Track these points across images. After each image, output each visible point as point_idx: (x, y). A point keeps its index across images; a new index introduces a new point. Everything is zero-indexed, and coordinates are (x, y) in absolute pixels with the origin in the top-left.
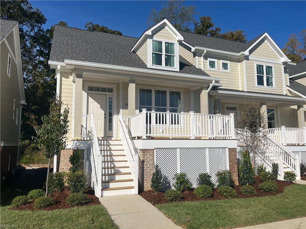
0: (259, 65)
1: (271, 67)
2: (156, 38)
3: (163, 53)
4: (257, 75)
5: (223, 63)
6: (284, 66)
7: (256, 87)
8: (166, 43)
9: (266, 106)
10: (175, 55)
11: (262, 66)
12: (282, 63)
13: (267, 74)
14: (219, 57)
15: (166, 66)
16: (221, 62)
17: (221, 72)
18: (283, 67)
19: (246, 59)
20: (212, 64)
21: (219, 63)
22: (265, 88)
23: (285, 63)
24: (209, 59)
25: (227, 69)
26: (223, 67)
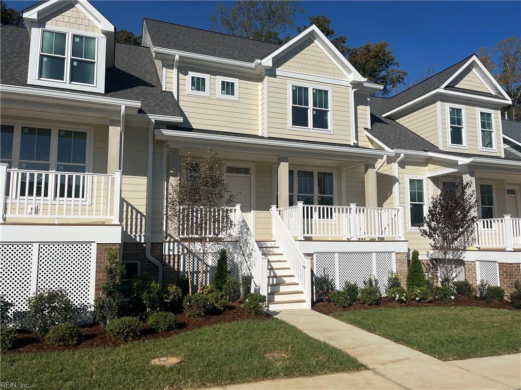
0: (299, 87)
1: (326, 92)
2: (50, 26)
3: (66, 56)
4: (293, 106)
5: (223, 83)
6: (354, 90)
7: (289, 130)
8: (74, 36)
9: (287, 163)
10: (96, 61)
11: (306, 89)
12: (350, 85)
13: (315, 105)
14: (214, 71)
15: (72, 83)
16: (219, 79)
17: (219, 99)
18: (351, 92)
19: (270, 75)
20: (199, 84)
21: (214, 82)
22: (309, 132)
23: (355, 85)
24: (192, 74)
25: (233, 94)
26: (223, 89)
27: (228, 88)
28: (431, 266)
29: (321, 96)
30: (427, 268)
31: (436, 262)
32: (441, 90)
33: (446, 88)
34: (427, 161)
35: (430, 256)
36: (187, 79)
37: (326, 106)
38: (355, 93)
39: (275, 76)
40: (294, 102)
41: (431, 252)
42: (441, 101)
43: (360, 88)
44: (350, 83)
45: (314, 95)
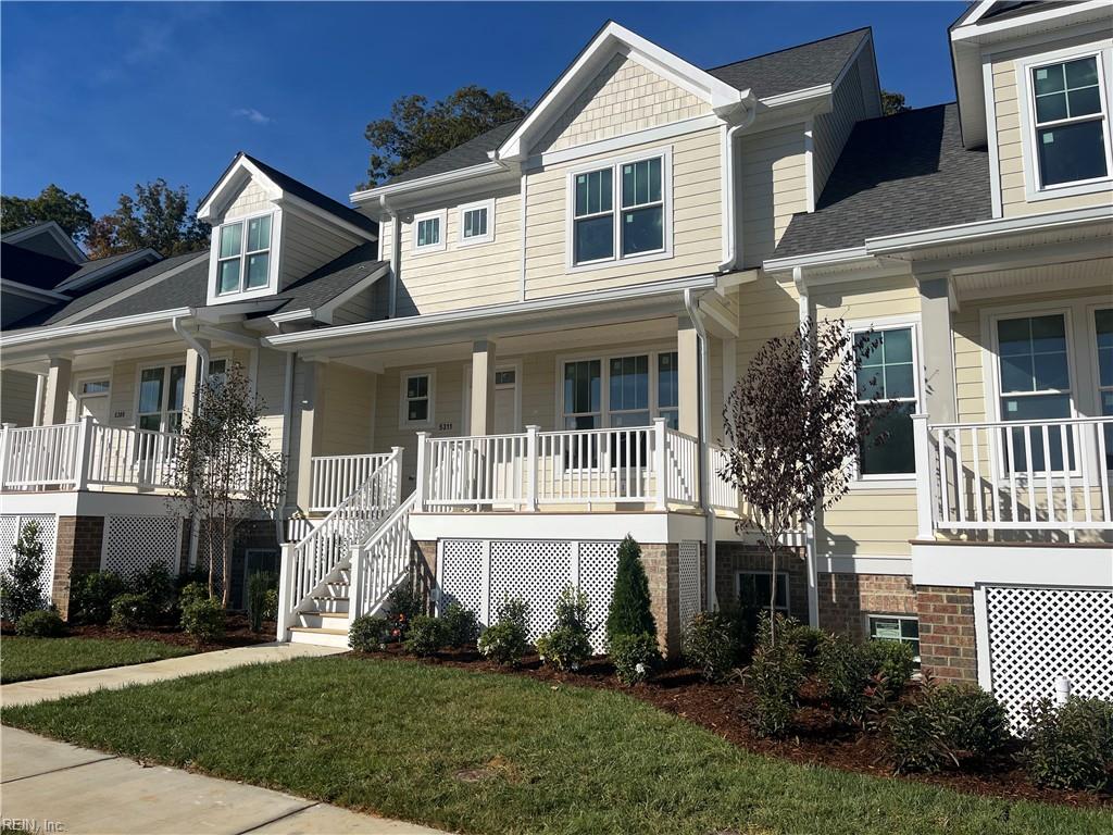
0: (591, 174)
1: (657, 162)
2: (228, 219)
4: (575, 221)
6: (734, 128)
8: (252, 221)
10: (268, 249)
11: (608, 172)
12: (722, 122)
15: (246, 290)
16: (461, 212)
17: (460, 249)
18: (726, 137)
19: (529, 172)
20: (429, 233)
22: (614, 267)
25: (484, 231)
26: (467, 227)
27: (476, 223)
29: (645, 177)
37: (656, 195)
39: (540, 169)
43: (752, 119)
44: (720, 117)
45: (626, 178)
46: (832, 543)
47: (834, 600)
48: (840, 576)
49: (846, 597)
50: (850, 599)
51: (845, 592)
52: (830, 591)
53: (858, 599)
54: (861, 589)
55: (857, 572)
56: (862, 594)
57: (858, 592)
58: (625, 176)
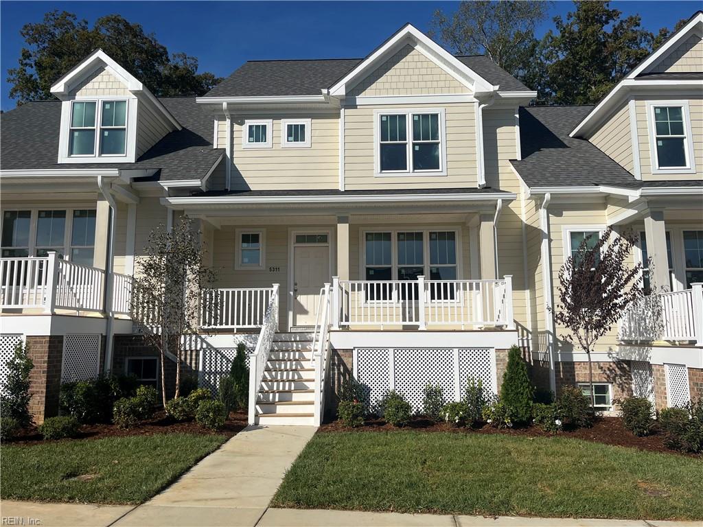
0: (391, 116)
1: (435, 116)
2: (81, 96)
3: (95, 127)
4: (381, 144)
5: (290, 127)
6: (483, 106)
7: (374, 176)
8: (105, 103)
9: (348, 225)
10: (126, 126)
11: (403, 117)
12: (476, 100)
13: (416, 137)
14: (276, 113)
15: (103, 155)
16: (284, 123)
17: (285, 149)
18: (478, 109)
19: (346, 107)
20: (258, 134)
21: (278, 129)
22: (410, 177)
24: (249, 122)
25: (303, 139)
26: (289, 135)
27: (296, 133)
28: (619, 372)
29: (426, 126)
30: (608, 376)
31: (629, 366)
32: (629, 81)
33: (639, 77)
34: (606, 201)
35: (614, 355)
36: (243, 131)
37: (435, 136)
38: (483, 110)
39: (355, 107)
40: (384, 137)
41: (617, 349)
42: (636, 99)
43: (492, 102)
44: (475, 97)
45: (415, 123)
46: (560, 345)
47: (562, 376)
48: (565, 363)
49: (568, 374)
50: (571, 376)
51: (568, 372)
52: (560, 372)
53: (574, 375)
54: (576, 370)
55: (574, 361)
56: (576, 372)
57: (574, 372)
58: (414, 122)
